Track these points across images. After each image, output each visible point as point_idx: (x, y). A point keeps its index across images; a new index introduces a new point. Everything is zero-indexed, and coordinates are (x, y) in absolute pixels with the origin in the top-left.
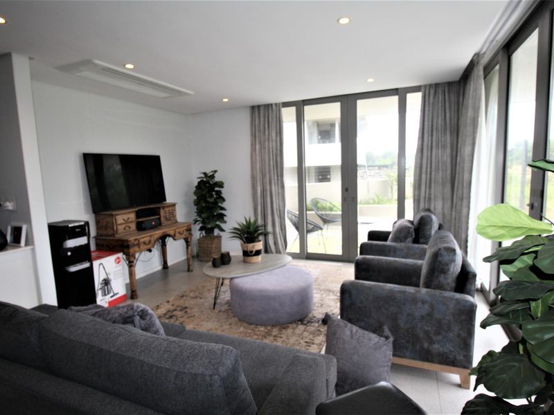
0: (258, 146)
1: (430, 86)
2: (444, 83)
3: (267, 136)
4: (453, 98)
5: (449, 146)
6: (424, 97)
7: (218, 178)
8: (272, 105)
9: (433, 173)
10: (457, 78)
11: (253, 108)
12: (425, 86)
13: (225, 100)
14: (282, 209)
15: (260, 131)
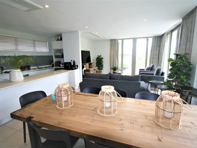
0: (112, 49)
1: (154, 37)
2: (157, 36)
3: (115, 47)
4: (159, 40)
5: (158, 50)
6: (153, 39)
7: (102, 57)
8: (116, 39)
9: (154, 56)
10: (161, 35)
11: (111, 40)
12: (153, 37)
13: (107, 38)
14: (118, 64)
15: (113, 45)
